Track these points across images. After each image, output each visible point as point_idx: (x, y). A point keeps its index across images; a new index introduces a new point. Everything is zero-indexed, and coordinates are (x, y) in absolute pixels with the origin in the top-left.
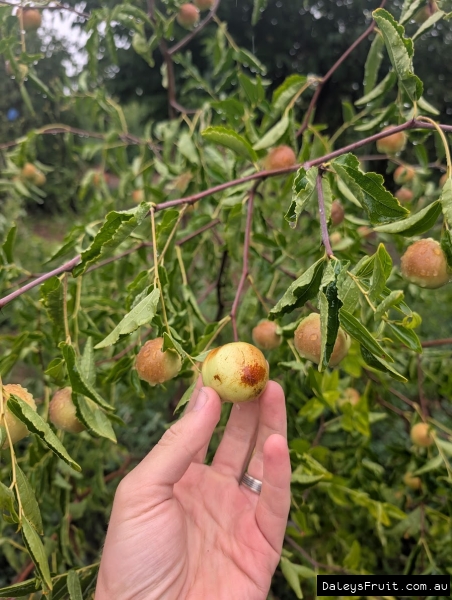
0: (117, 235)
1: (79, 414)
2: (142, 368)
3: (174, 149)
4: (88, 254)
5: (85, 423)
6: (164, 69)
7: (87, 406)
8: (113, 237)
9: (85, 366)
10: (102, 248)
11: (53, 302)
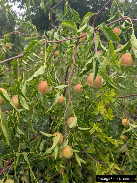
0: (34, 47)
1: (19, 102)
2: (40, 89)
3: (53, 38)
4: (26, 53)
5: (21, 105)
6: (49, 15)
7: (22, 100)
8: (33, 48)
9: (24, 90)
10: (30, 51)
11: (15, 68)
